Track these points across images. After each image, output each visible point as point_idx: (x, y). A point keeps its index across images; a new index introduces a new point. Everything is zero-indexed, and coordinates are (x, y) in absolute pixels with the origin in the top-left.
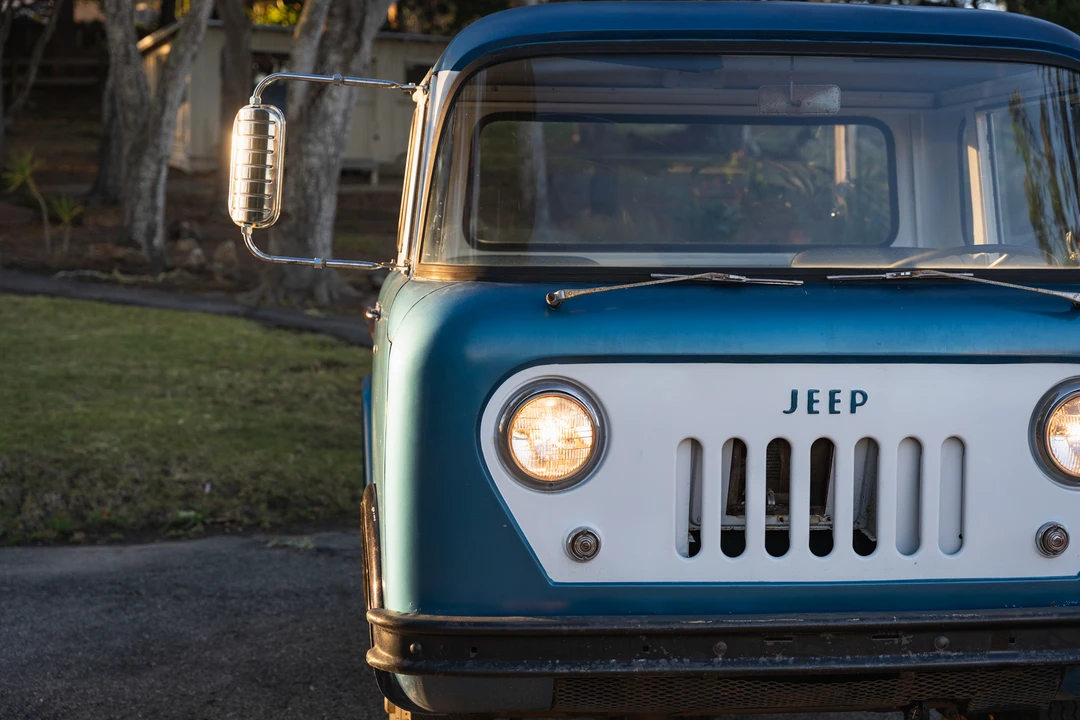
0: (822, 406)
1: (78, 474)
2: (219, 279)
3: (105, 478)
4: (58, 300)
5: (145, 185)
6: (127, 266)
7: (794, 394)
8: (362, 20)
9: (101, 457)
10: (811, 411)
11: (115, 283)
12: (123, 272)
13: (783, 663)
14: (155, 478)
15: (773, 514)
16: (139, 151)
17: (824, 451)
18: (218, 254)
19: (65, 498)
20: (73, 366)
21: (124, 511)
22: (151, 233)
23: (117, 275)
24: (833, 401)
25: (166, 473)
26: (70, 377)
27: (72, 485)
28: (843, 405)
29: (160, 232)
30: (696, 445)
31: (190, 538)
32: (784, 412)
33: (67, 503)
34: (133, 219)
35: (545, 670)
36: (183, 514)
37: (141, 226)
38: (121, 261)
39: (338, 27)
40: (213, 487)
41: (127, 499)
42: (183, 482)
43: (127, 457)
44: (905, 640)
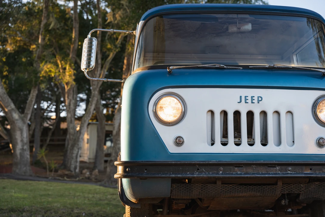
0: (249, 101)
1: (47, 211)
2: (93, 180)
3: (55, 212)
4: (48, 182)
5: (74, 155)
6: (69, 176)
7: (241, 97)
9: (54, 207)
10: (246, 102)
11: (65, 180)
12: (67, 178)
13: (240, 174)
14: (69, 212)
15: (237, 138)
16: (73, 146)
18: (93, 173)
20: (50, 193)
22: (75, 168)
23: (65, 178)
24: (252, 100)
25: (72, 211)
26: (49, 195)
27: (45, 213)
28: (256, 101)
29: (78, 168)
30: (212, 113)
32: (238, 102)
34: (71, 164)
35: (168, 176)
37: (73, 166)
38: (67, 175)
40: (85, 214)
42: (77, 213)
43: (62, 207)
44: (278, 168)
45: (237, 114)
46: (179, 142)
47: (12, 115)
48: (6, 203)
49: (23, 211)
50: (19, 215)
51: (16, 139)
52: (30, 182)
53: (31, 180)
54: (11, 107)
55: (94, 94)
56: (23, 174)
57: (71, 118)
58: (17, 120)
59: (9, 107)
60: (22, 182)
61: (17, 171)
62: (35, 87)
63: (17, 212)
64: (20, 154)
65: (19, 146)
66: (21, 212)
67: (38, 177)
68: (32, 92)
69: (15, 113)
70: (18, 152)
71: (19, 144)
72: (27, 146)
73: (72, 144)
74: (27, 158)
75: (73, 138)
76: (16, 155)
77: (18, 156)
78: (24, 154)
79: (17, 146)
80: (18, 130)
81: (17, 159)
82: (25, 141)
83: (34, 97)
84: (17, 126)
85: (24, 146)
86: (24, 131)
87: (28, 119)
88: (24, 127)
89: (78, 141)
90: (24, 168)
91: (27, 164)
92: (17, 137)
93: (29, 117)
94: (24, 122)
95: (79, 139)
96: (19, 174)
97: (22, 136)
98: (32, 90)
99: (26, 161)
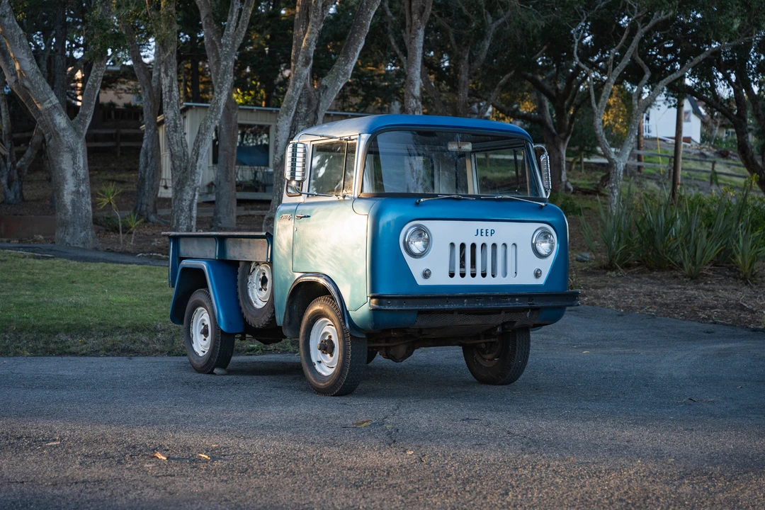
0: (484, 233)
5: (185, 204)
8: (318, 105)
10: (481, 235)
16: (182, 184)
24: (487, 233)
31: (255, 355)
34: (178, 224)
36: (251, 346)
37: (183, 228)
39: (304, 109)
45: (473, 247)
46: (427, 274)
47: (52, 120)
51: (62, 171)
52: (110, 266)
54: (51, 102)
55: (225, 66)
56: (82, 246)
57: (175, 121)
58: (64, 129)
59: (48, 101)
60: (93, 266)
61: (68, 239)
62: (101, 59)
63: (146, 333)
64: (73, 201)
65: (69, 187)
66: (152, 331)
68: (94, 68)
69: (60, 115)
70: (67, 198)
71: (68, 182)
72: (86, 186)
73: (179, 180)
74: (88, 211)
75: (180, 166)
76: (65, 206)
77: (68, 207)
78: (81, 202)
79: (66, 187)
80: (67, 152)
81: (65, 214)
82: (81, 175)
83: (99, 78)
84: (65, 143)
85: (80, 186)
86: (79, 153)
87: (87, 128)
88: (80, 145)
89: (193, 172)
90: (81, 232)
91: (87, 226)
92: (63, 166)
93: (88, 125)
94: (79, 135)
95: (196, 169)
96: (72, 245)
97: (74, 163)
98: (95, 65)
99: (86, 217)
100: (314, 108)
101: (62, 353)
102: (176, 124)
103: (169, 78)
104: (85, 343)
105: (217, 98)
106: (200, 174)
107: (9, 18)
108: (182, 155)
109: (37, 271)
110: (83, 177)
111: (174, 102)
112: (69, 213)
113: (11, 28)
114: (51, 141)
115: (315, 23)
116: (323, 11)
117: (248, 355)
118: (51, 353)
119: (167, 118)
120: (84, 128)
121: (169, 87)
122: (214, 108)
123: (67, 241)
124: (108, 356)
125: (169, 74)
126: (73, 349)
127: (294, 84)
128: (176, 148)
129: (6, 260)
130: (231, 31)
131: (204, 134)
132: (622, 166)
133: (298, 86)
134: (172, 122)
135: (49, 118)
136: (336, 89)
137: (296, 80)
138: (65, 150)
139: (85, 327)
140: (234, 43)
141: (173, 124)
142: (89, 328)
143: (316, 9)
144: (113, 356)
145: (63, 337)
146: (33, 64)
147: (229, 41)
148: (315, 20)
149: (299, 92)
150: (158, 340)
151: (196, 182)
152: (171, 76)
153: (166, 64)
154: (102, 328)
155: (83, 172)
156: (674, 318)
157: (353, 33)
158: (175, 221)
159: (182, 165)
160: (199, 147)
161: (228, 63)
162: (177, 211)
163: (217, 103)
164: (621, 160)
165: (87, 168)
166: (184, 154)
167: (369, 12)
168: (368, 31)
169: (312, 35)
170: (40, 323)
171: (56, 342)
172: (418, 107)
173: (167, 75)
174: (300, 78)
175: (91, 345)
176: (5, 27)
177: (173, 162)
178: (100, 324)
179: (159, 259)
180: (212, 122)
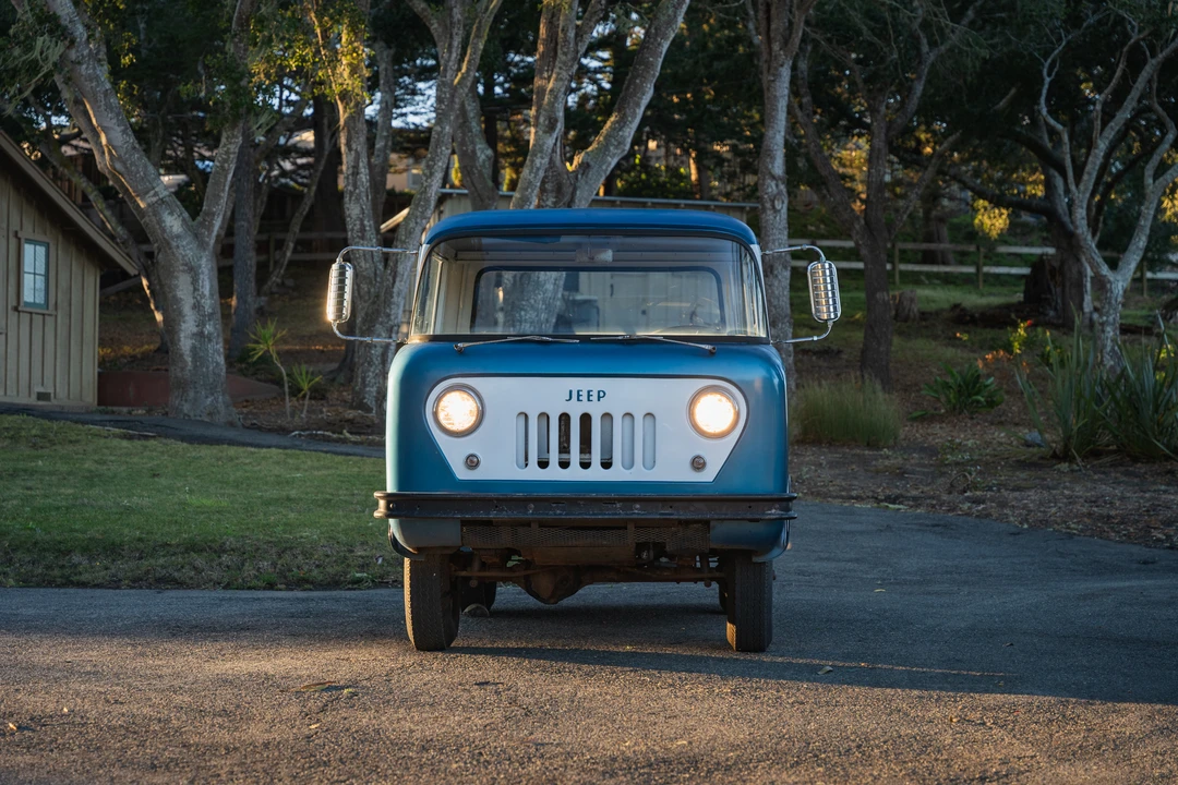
0: (584, 397)
1: (284, 550)
3: (304, 553)
4: (289, 451)
5: (376, 352)
6: (356, 427)
7: (571, 392)
9: (303, 540)
10: (578, 400)
11: (344, 441)
12: (351, 433)
13: (560, 515)
14: (342, 554)
15: (563, 456)
17: (586, 419)
19: (274, 565)
20: (293, 493)
21: (315, 572)
22: (380, 397)
23: (347, 435)
24: (589, 396)
25: (352, 551)
26: (288, 499)
27: (280, 556)
28: (594, 398)
30: (525, 416)
31: (361, 589)
32: (566, 400)
33: (275, 568)
36: (358, 575)
37: (372, 391)
38: (350, 421)
41: (318, 566)
42: (363, 557)
43: (323, 542)
44: (618, 505)
45: (565, 419)
46: (472, 462)
47: (160, 222)
48: (174, 528)
49: (222, 550)
50: (212, 560)
51: (177, 301)
52: (232, 451)
53: (232, 443)
54: (156, 194)
55: (439, 133)
56: (206, 420)
57: (362, 221)
58: (178, 236)
59: (152, 193)
60: (205, 451)
61: (186, 408)
62: (234, 126)
63: (205, 554)
64: (194, 349)
65: (188, 326)
66: (215, 552)
67: (253, 427)
68: (223, 140)
69: (171, 214)
70: (185, 344)
71: (187, 318)
72: (215, 325)
73: (366, 314)
74: (217, 363)
75: (369, 292)
76: (181, 355)
77: (185, 357)
78: (207, 350)
79: (184, 326)
80: (183, 271)
81: (183, 369)
82: (207, 308)
83: (232, 156)
84: (180, 257)
85: (204, 325)
86: (203, 273)
87: (215, 233)
88: (204, 262)
89: (388, 302)
90: (207, 397)
91: (216, 386)
92: (180, 294)
93: (216, 228)
94: (202, 245)
95: (392, 297)
96: (193, 418)
97: (195, 290)
98: (224, 135)
99: (214, 374)
100: (566, 199)
101: (68, 583)
102: (363, 225)
103: (353, 153)
104: (107, 569)
105: (425, 184)
106: (398, 306)
107: (88, 64)
108: (372, 275)
109: (113, 458)
110: (210, 311)
111: (361, 192)
112: (189, 368)
113: (91, 81)
114: (160, 256)
115: (565, 63)
116: (576, 44)
117: (349, 589)
118: (48, 583)
119: (349, 216)
120: (210, 234)
121: (354, 167)
122: (420, 200)
123: (186, 411)
124: (134, 588)
125: (354, 146)
126: (85, 577)
127: (532, 161)
128: (363, 264)
129: (77, 441)
130: (448, 77)
131: (404, 242)
132: (1120, 288)
133: (538, 165)
134: (358, 222)
135: (154, 219)
136: (604, 167)
137: (536, 155)
138: (181, 268)
139: (113, 544)
140: (453, 96)
141: (358, 227)
142: (121, 545)
143: (566, 40)
144: (141, 588)
145: (76, 558)
146: (127, 134)
147: (445, 93)
148: (564, 58)
149: (541, 174)
150: (220, 564)
151: (392, 317)
152: (356, 150)
153: (349, 132)
154: (141, 546)
155: (208, 304)
156: (1108, 539)
157: (634, 78)
158: (360, 380)
159: (372, 290)
160: (397, 262)
161: (443, 128)
162: (362, 364)
163: (425, 192)
164: (1119, 278)
165: (217, 296)
166: (375, 274)
167: (659, 44)
168: (657, 74)
169: (561, 83)
170: (47, 537)
171: (63, 567)
172: (780, 193)
173: (350, 149)
174: (541, 152)
175: (113, 571)
176: (83, 79)
177: (358, 286)
178: (140, 540)
179: (327, 440)
180: (416, 223)
